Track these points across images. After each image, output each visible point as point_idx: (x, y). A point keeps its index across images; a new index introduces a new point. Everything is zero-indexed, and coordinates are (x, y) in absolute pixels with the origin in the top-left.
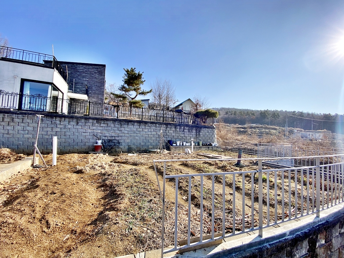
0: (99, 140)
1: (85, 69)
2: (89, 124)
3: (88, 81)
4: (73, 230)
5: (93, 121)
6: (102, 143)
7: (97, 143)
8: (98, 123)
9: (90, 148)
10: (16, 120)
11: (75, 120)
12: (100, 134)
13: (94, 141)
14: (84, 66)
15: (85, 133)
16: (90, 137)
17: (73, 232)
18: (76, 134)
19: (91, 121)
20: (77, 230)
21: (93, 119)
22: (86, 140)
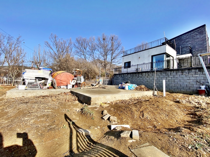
0: (202, 85)
1: (188, 36)
2: (192, 73)
3: (191, 43)
4: (155, 126)
5: (195, 71)
6: (206, 88)
7: (200, 88)
8: (200, 72)
9: (194, 92)
10: (150, 75)
11: (180, 72)
12: (203, 81)
13: (197, 86)
14: (187, 34)
15: (189, 80)
16: (193, 83)
17: (155, 127)
18: (182, 81)
19: (193, 70)
20: (157, 127)
21: (195, 69)
22: (190, 86)
